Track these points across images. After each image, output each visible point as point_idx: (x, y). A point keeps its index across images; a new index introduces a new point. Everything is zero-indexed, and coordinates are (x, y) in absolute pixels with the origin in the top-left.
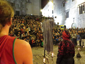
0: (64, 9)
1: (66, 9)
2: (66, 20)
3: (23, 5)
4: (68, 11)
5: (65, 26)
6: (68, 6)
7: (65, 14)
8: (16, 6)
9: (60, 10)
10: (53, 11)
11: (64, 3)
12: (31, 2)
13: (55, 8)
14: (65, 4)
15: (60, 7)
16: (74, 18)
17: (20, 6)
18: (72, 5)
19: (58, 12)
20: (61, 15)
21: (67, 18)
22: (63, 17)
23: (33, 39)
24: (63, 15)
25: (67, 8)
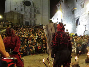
1: (76, 17)
2: (76, 28)
3: (32, 16)
5: (76, 35)
6: (78, 13)
8: (26, 17)
9: (70, 18)
10: (62, 19)
11: (73, 10)
12: (40, 12)
13: (64, 16)
14: (75, 12)
15: (69, 15)
16: (85, 25)
17: (29, 17)
18: (82, 12)
19: (67, 20)
20: (70, 23)
21: (77, 26)
22: (73, 25)
23: (39, 45)
24: (73, 23)
25: (77, 15)
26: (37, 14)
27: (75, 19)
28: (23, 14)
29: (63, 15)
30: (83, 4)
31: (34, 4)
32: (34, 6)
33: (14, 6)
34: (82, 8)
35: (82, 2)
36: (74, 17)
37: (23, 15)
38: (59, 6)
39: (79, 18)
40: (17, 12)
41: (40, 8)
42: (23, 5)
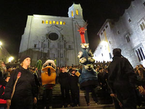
0: (131, 45)
1: (135, 46)
3: (60, 55)
4: (139, 48)
6: (136, 39)
7: (136, 53)
10: (110, 54)
11: (127, 36)
12: (73, 47)
15: (122, 45)
17: (56, 56)
18: (143, 35)
21: (141, 61)
24: (131, 57)
26: (69, 51)
27: (133, 49)
28: (46, 52)
29: (110, 46)
30: (143, 23)
31: (63, 36)
32: (63, 39)
33: (34, 41)
34: (143, 29)
35: (140, 21)
36: (132, 47)
37: (46, 54)
38: (102, 34)
39: (141, 46)
40: (37, 50)
41: (73, 41)
42: (47, 39)
